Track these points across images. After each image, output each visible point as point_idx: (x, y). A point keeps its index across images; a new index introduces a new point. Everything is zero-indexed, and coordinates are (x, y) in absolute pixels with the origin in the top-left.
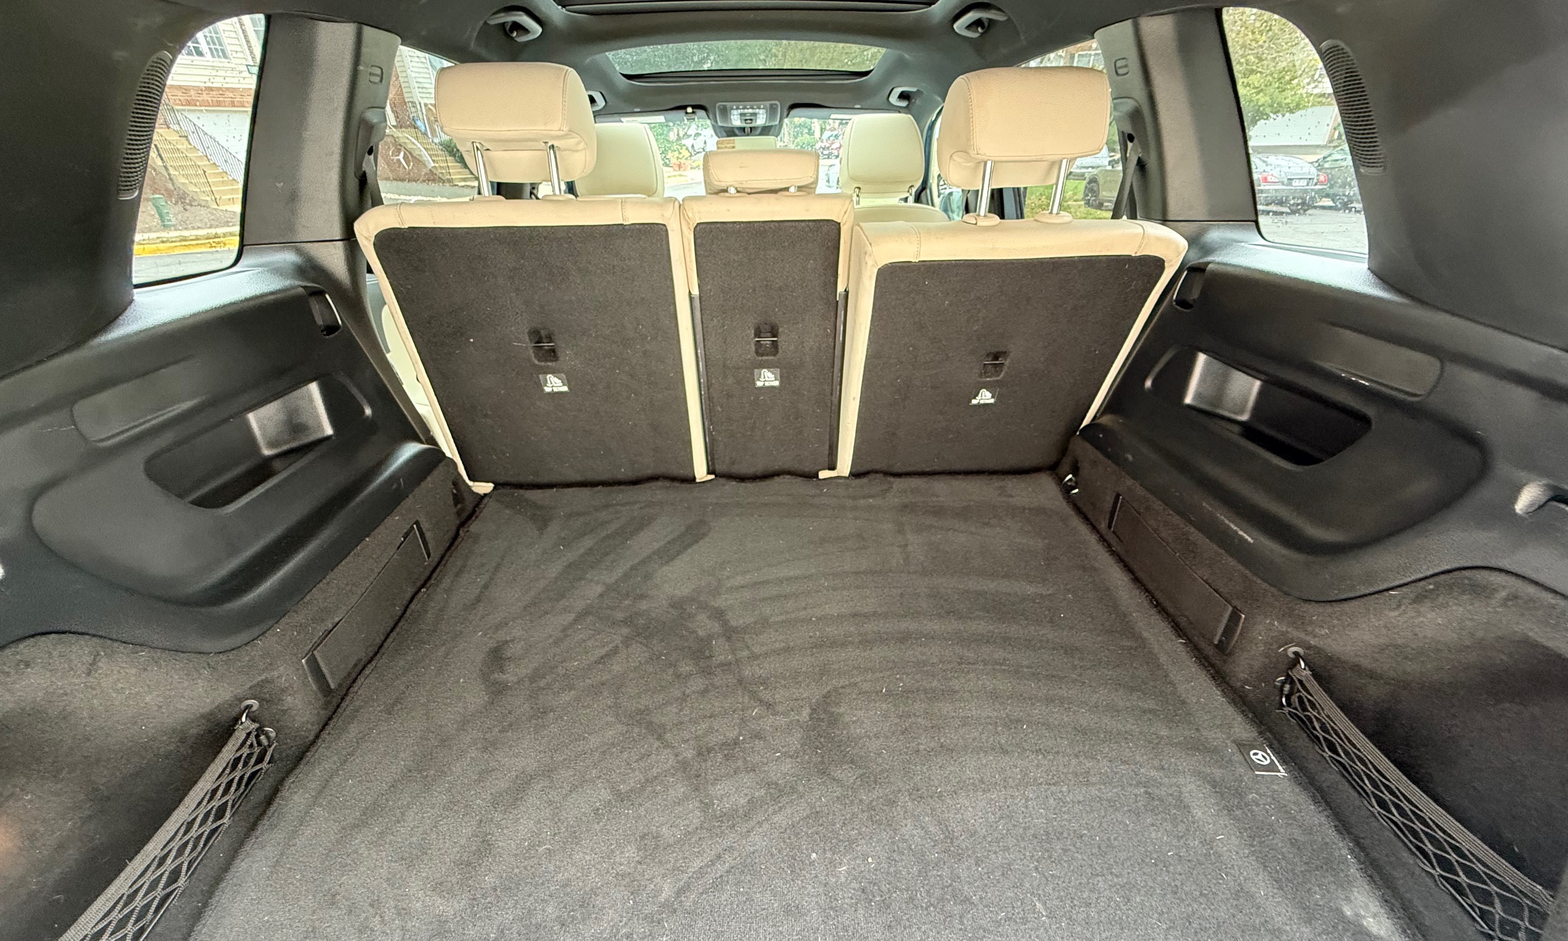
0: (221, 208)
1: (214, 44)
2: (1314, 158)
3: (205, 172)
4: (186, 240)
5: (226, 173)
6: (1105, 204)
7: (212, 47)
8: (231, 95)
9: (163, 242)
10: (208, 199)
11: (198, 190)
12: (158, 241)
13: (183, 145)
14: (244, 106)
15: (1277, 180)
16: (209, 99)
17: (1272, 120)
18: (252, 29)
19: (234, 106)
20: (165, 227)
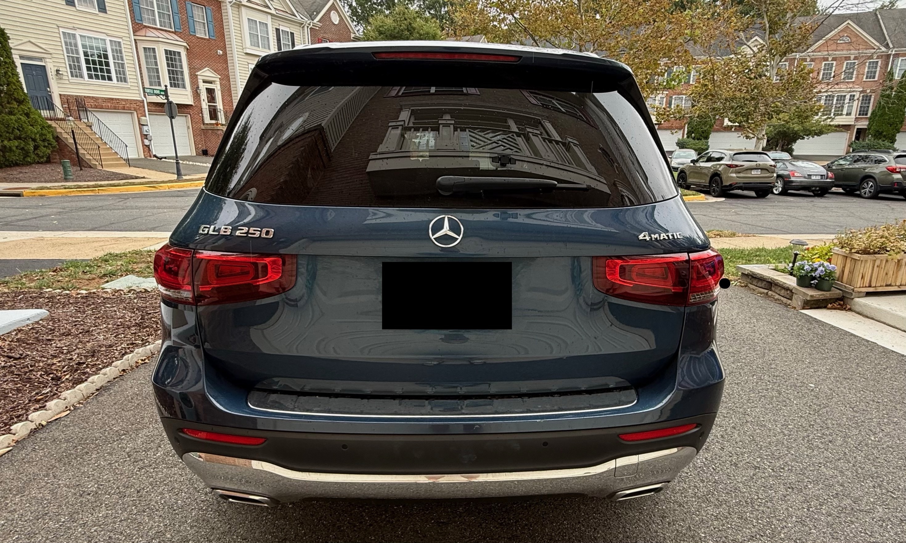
0: (104, 169)
1: (120, 74)
2: (825, 163)
3: (99, 147)
4: (80, 188)
5: (112, 148)
6: (692, 186)
7: (119, 76)
8: (124, 103)
9: (65, 188)
10: (97, 163)
11: (92, 158)
12: (62, 187)
13: (88, 131)
14: (130, 110)
15: (801, 175)
16: (110, 105)
17: (806, 139)
18: (145, 66)
19: (124, 110)
20: (66, 180)
